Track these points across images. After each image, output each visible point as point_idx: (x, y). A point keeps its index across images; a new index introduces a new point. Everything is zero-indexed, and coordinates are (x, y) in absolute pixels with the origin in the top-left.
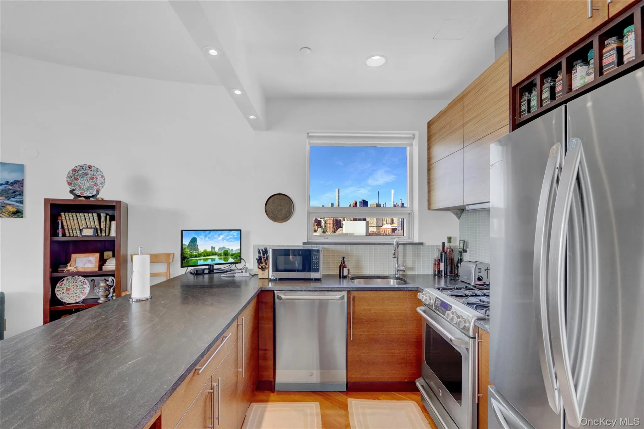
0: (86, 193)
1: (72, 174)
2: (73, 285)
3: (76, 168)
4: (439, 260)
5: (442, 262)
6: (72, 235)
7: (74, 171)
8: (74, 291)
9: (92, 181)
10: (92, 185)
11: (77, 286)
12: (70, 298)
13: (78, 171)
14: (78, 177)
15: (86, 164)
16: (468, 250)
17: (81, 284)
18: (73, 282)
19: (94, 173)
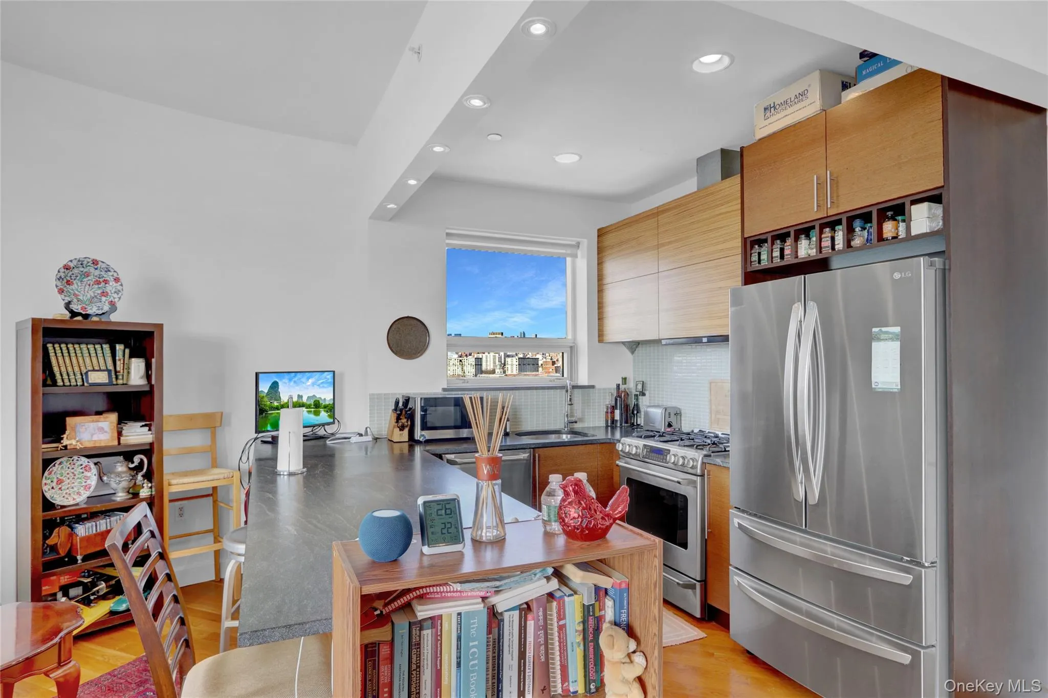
0: (91, 309)
1: (64, 274)
2: (68, 474)
3: (70, 264)
4: (613, 407)
5: (616, 409)
6: (67, 383)
7: (67, 269)
8: (69, 484)
9: (97, 286)
10: (98, 294)
11: (75, 475)
12: (64, 497)
13: (74, 268)
14: (72, 279)
15: (89, 257)
16: (647, 393)
17: (81, 471)
18: (69, 468)
19: (101, 273)
